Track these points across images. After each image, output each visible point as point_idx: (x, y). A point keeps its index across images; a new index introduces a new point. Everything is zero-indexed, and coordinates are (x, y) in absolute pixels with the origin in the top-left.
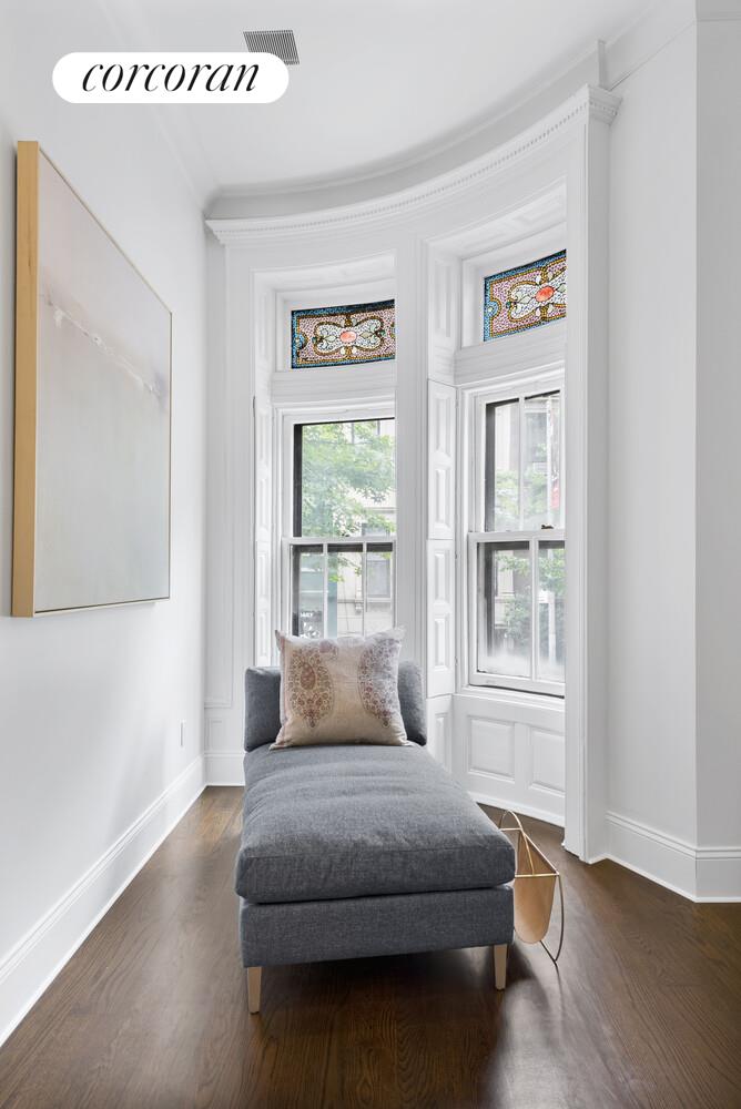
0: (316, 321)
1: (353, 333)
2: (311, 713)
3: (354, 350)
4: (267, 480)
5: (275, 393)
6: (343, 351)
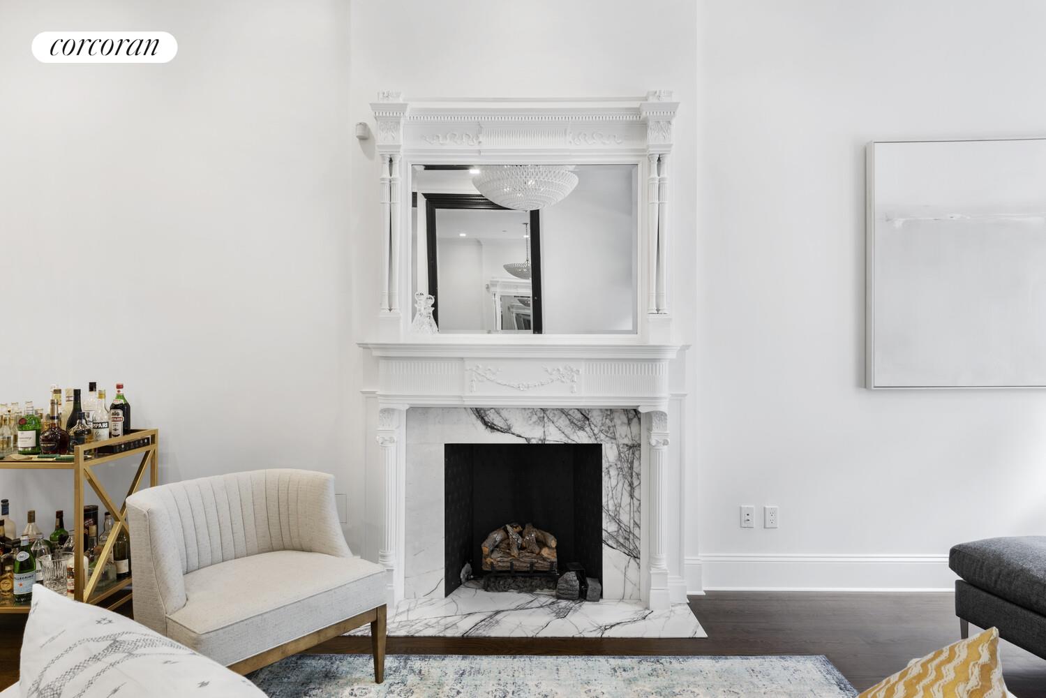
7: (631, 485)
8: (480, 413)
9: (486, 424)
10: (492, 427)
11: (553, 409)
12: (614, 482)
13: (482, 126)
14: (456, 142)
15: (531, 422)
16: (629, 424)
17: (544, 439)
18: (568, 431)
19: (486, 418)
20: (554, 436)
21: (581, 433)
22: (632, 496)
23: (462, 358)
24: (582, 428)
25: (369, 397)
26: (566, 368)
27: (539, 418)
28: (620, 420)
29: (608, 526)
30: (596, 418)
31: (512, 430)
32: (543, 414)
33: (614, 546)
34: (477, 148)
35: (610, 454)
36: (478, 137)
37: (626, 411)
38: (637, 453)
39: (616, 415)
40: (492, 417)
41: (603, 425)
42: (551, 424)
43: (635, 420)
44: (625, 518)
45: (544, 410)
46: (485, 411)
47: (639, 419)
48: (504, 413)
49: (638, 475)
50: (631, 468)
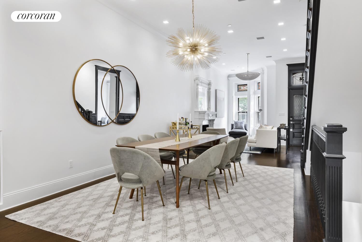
1: (244, 87)
6: (243, 89)
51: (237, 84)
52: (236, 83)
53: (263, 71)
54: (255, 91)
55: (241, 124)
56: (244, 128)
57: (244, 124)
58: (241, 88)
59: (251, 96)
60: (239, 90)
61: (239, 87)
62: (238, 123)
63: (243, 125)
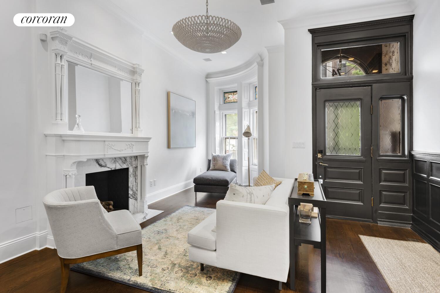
0: (228, 94)
1: (235, 96)
2: (214, 166)
3: (235, 100)
4: (218, 126)
5: (220, 108)
6: (233, 100)
7: (136, 179)
8: (97, 161)
9: (99, 165)
10: (101, 165)
11: (118, 158)
12: (132, 179)
13: (93, 55)
14: (83, 57)
15: (112, 163)
16: (135, 161)
17: (116, 168)
18: (121, 164)
19: (99, 163)
20: (118, 167)
21: (125, 165)
22: (136, 182)
23: (105, 141)
24: (125, 163)
25: (58, 158)
26: (131, 144)
27: (114, 161)
28: (133, 159)
29: (130, 192)
30: (128, 160)
31: (107, 166)
32: (115, 160)
33: (132, 198)
34: (91, 62)
35: (131, 170)
36: (90, 58)
37: (134, 157)
38: (137, 169)
39: (132, 158)
40: (101, 162)
41: (129, 162)
42: (118, 163)
43: (136, 159)
44: (134, 189)
45: (115, 158)
46: (99, 160)
47: (137, 159)
48: (105, 160)
49: (137, 175)
50: (136, 174)
51: (222, 91)
52: (220, 89)
53: (262, 60)
54: (250, 101)
55: (224, 161)
56: (229, 168)
57: (229, 161)
58: (229, 98)
59: (244, 110)
60: (225, 101)
61: (226, 95)
62: (218, 158)
63: (227, 162)
